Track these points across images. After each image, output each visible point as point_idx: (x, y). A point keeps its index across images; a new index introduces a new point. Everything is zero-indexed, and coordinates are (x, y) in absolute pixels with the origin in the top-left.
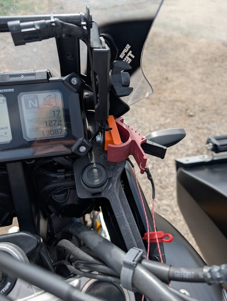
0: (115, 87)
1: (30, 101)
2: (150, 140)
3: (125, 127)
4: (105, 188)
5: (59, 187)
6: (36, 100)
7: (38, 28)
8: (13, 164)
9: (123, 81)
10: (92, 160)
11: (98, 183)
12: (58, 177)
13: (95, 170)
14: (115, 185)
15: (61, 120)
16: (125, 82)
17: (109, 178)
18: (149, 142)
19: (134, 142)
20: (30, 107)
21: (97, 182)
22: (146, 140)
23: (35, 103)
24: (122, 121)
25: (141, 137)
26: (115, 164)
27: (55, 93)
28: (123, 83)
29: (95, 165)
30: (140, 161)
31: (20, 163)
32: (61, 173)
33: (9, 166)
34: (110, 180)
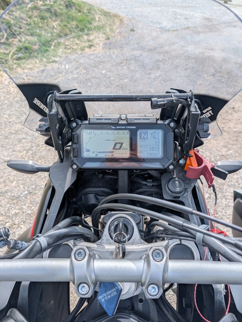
0: (199, 132)
1: (143, 135)
2: (217, 166)
3: (200, 156)
4: (182, 195)
5: (147, 191)
6: (146, 134)
7: (166, 102)
8: (123, 171)
9: (205, 129)
10: (174, 175)
11: (179, 191)
12: (148, 184)
13: (177, 182)
14: (189, 194)
15: (159, 148)
16: (206, 130)
17: (185, 189)
18: (216, 168)
19: (206, 167)
20: (142, 138)
21: (178, 189)
22: (214, 166)
23: (145, 136)
24: (198, 151)
25: (211, 164)
26: (190, 180)
27: (159, 130)
28: (205, 130)
29: (177, 179)
30: (209, 179)
31: (127, 171)
32: (149, 182)
33: (120, 172)
34: (186, 190)
